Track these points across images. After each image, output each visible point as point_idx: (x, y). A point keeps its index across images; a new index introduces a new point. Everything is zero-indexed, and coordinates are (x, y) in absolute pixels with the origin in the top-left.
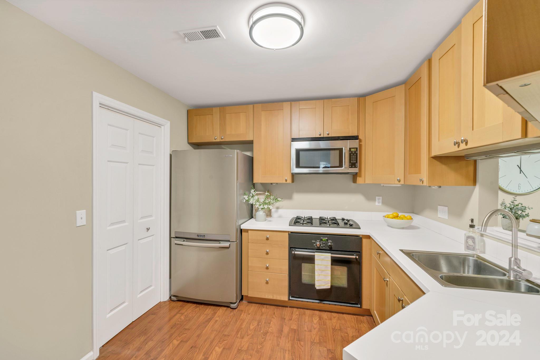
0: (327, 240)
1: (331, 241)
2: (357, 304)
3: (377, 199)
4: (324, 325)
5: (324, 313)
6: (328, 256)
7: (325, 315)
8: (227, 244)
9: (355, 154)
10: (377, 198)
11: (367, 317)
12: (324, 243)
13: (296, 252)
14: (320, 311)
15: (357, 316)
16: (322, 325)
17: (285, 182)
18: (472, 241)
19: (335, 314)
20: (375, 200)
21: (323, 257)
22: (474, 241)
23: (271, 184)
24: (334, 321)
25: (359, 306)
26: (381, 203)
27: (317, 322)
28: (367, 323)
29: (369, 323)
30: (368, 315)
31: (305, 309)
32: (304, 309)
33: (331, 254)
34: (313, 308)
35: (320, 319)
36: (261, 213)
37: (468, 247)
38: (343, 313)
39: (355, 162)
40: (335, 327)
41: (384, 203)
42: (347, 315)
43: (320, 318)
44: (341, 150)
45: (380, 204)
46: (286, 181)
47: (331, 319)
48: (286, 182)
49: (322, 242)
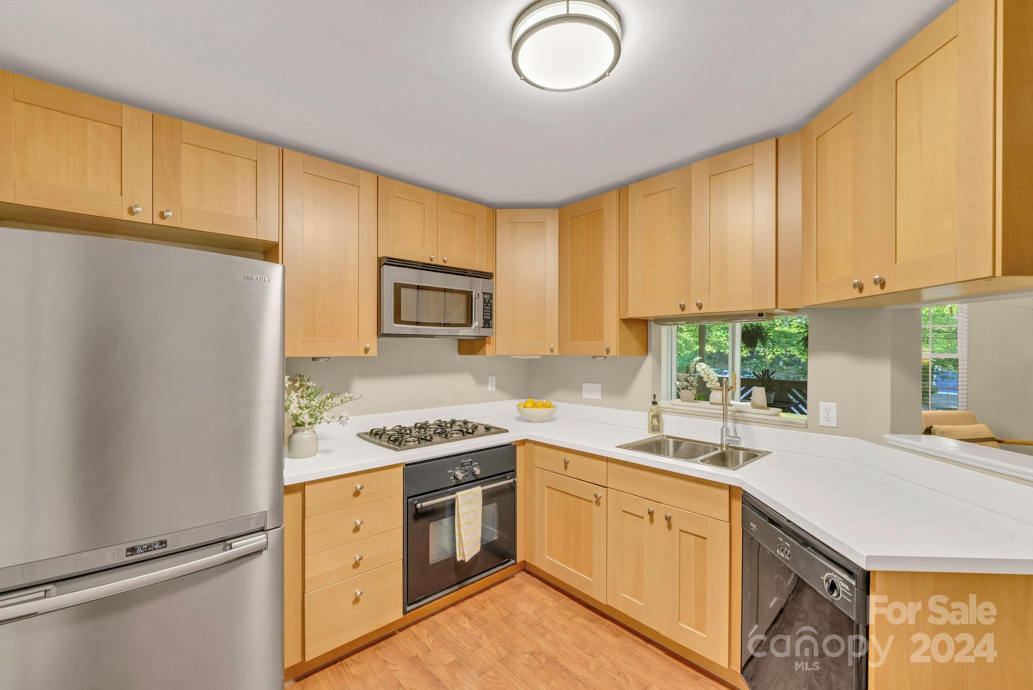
0: (471, 462)
1: (476, 463)
2: (509, 561)
3: (489, 380)
4: (485, 623)
5: (462, 604)
6: (477, 491)
7: (467, 605)
8: (258, 540)
9: (489, 305)
10: (490, 378)
11: (518, 575)
12: (466, 471)
13: (424, 504)
14: (454, 605)
15: (507, 582)
16: (482, 625)
17: (364, 355)
18: (657, 420)
19: (479, 597)
20: (487, 383)
21: (470, 496)
22: (659, 420)
23: (314, 359)
24: (490, 607)
25: (513, 561)
26: (495, 387)
27: (471, 624)
28: (526, 583)
29: (529, 583)
30: (518, 572)
31: (430, 617)
32: (428, 617)
33: (481, 487)
34: (442, 607)
35: (469, 618)
36: (307, 436)
37: (653, 428)
38: (488, 588)
39: (489, 317)
40: (502, 616)
41: (499, 386)
42: (495, 588)
43: (466, 614)
44: (469, 295)
45: (494, 389)
46: (366, 350)
47: (483, 608)
48: (366, 355)
49: (463, 469)
